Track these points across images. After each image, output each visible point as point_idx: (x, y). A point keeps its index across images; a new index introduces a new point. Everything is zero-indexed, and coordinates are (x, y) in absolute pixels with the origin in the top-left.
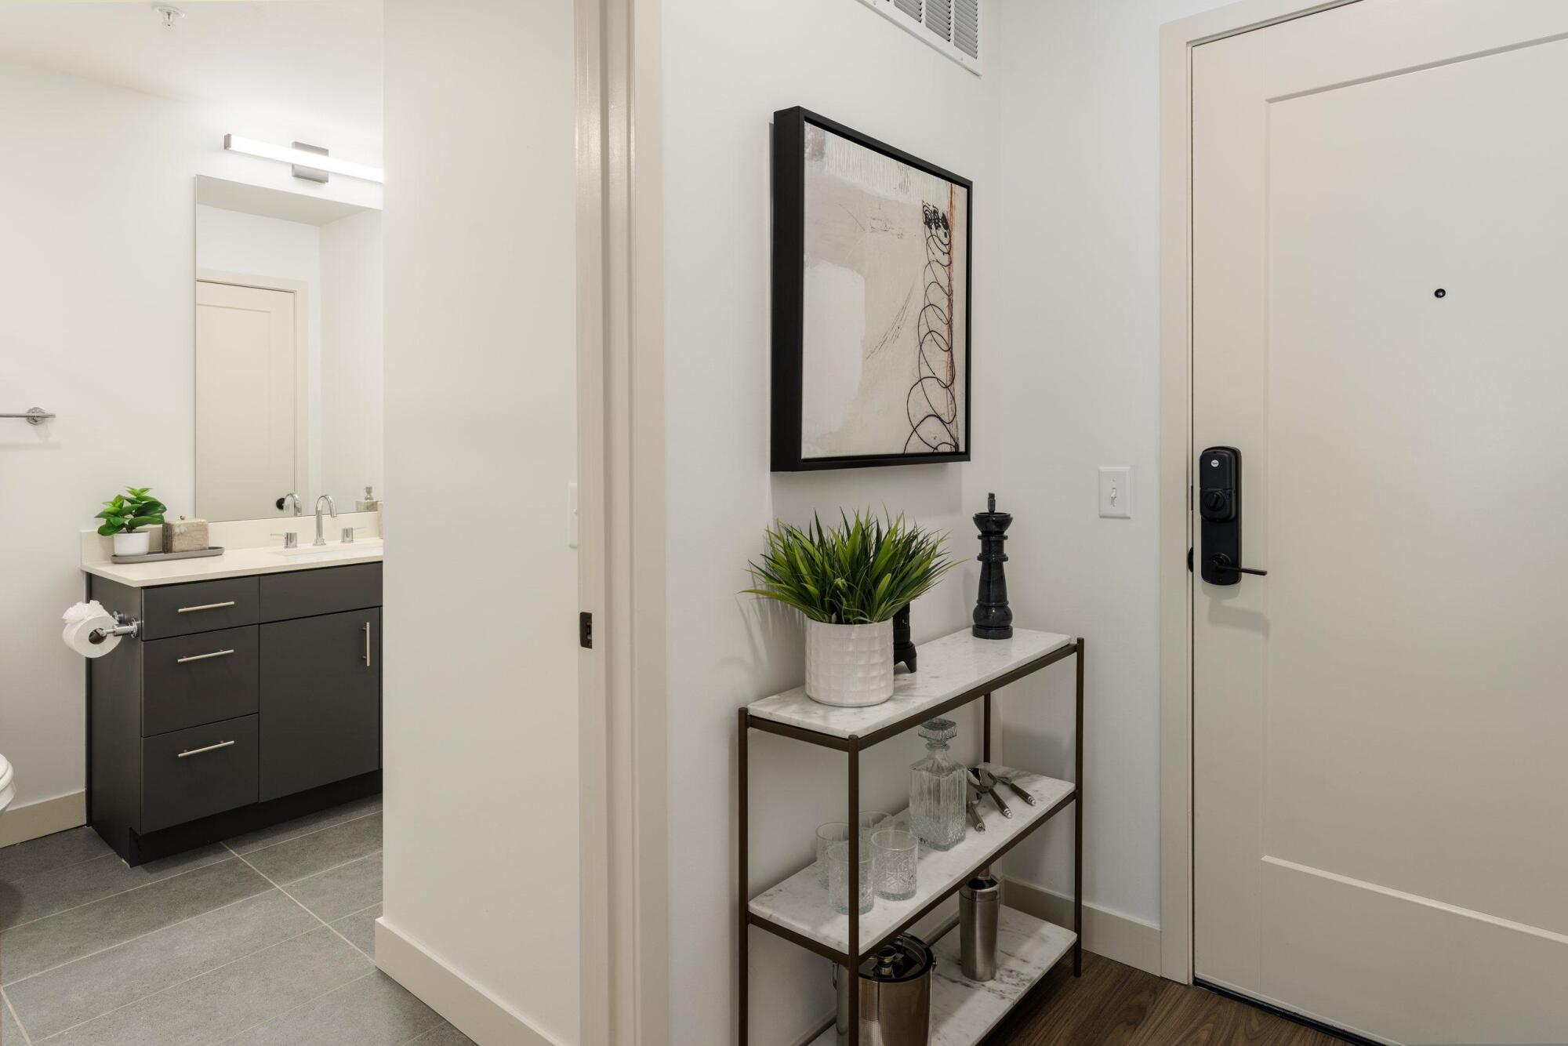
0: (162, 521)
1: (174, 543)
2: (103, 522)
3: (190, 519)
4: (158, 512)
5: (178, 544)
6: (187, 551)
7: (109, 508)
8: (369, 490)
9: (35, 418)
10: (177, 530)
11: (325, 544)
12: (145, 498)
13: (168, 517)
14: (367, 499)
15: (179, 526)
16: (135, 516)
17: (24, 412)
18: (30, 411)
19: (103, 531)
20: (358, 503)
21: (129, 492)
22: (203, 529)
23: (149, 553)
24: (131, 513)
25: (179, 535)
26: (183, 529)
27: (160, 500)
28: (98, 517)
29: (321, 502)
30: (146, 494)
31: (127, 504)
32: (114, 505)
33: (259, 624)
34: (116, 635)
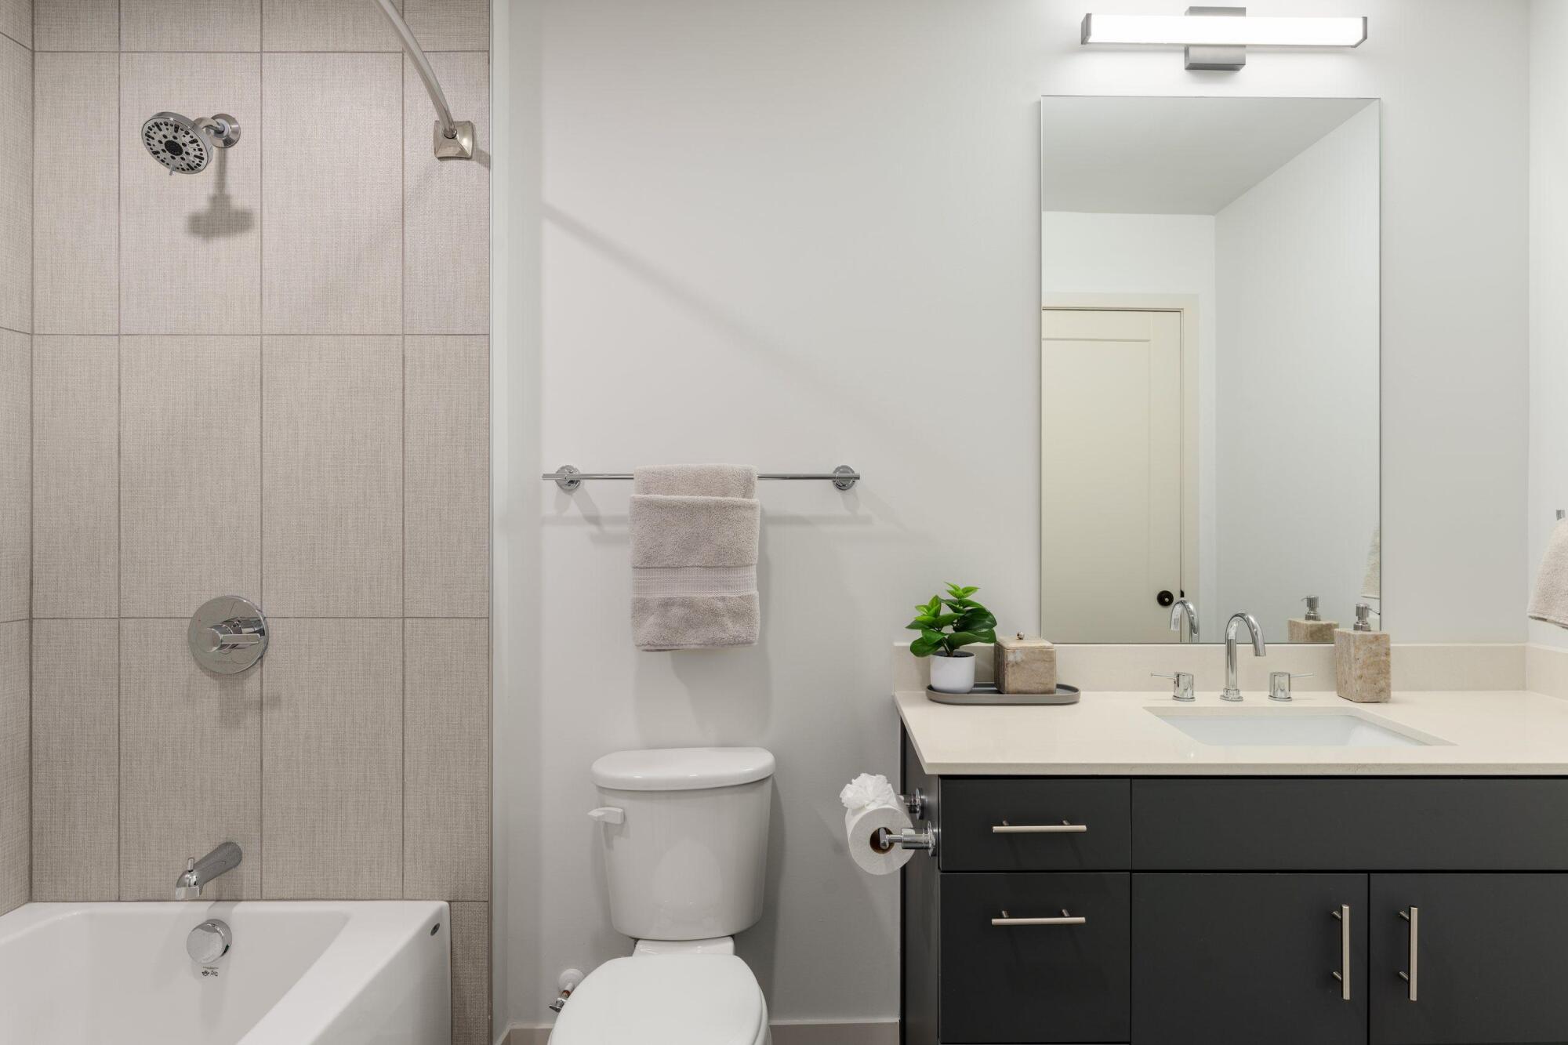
0: (992, 638)
1: (1006, 676)
2: (918, 634)
3: (1034, 642)
4: (986, 627)
5: (1012, 680)
6: (1026, 693)
7: (920, 615)
8: (1312, 603)
9: (844, 481)
10: (1011, 658)
11: (1240, 699)
12: (970, 603)
13: (999, 637)
14: (1308, 618)
15: (1014, 651)
16: (955, 629)
17: (829, 471)
18: (838, 469)
19: (920, 649)
20: (1293, 625)
21: (950, 592)
22: (1047, 657)
23: (971, 692)
24: (952, 624)
25: (1013, 666)
26: (1019, 657)
27: (988, 608)
28: (911, 627)
29: (1235, 624)
30: (971, 598)
31: (946, 611)
32: (929, 609)
33: (1132, 871)
34: (907, 845)
